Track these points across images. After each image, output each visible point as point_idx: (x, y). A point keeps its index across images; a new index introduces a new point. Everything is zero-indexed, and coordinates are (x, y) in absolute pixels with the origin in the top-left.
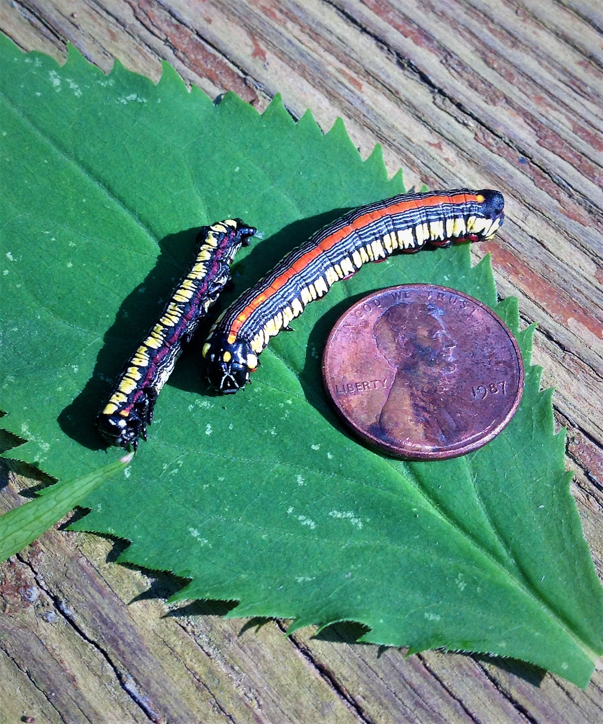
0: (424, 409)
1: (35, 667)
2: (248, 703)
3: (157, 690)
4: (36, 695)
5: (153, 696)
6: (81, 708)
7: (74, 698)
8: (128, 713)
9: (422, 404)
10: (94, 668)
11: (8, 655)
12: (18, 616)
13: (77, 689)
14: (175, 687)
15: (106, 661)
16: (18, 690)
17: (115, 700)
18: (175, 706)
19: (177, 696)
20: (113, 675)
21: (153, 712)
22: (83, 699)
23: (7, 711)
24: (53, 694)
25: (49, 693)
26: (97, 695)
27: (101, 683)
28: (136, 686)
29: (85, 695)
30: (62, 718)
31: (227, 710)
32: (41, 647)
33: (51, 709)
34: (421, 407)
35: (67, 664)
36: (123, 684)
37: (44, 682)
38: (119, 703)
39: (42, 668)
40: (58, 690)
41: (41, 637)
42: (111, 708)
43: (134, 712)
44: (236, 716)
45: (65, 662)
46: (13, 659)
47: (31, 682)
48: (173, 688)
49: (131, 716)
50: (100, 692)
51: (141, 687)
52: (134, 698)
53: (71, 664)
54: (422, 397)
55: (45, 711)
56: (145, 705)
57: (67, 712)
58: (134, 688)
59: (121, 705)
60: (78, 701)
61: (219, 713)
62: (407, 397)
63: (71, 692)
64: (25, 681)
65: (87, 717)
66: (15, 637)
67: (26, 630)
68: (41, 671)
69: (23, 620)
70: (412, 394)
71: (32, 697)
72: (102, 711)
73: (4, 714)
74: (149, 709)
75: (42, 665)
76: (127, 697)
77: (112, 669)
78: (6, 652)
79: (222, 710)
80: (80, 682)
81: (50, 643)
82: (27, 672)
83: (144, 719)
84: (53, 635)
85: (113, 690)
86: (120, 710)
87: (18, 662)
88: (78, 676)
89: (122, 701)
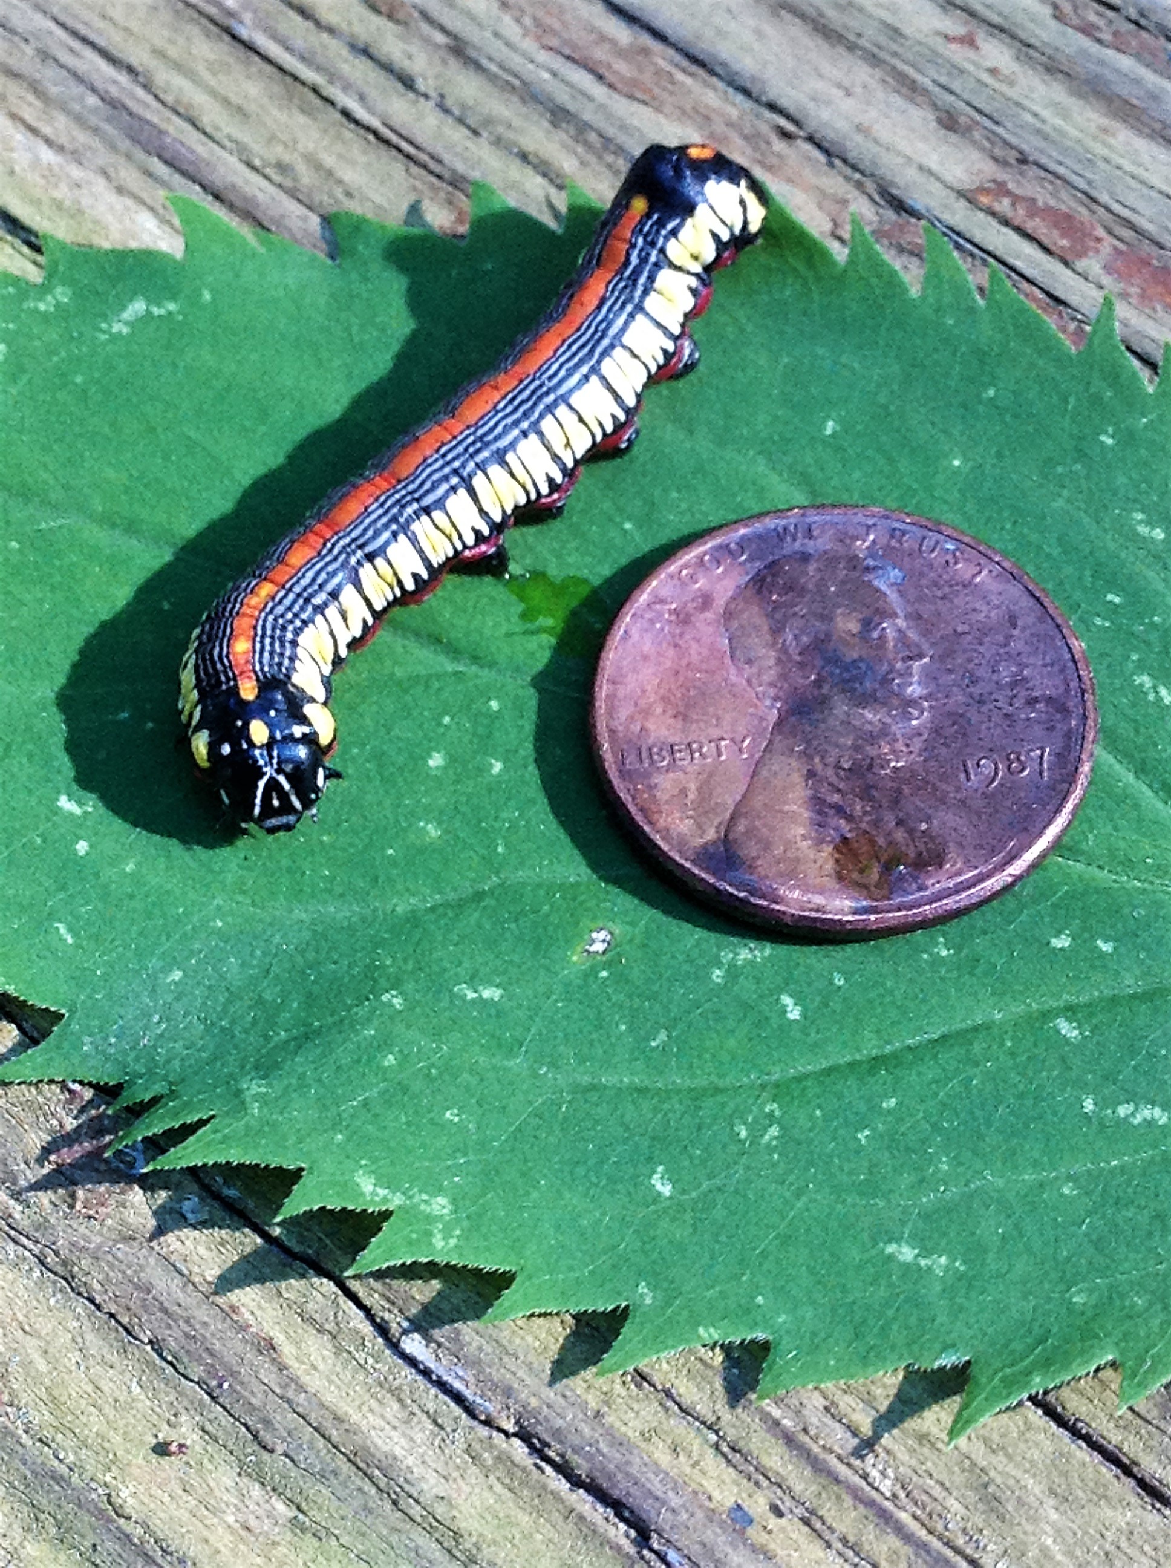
0: (839, 810)
1: (169, 1327)
2: (705, 1357)
3: (480, 1349)
4: (181, 1394)
5: (474, 1363)
6: (300, 1410)
7: (278, 1391)
8: (416, 1410)
9: (836, 798)
10: (317, 1316)
11: (98, 1307)
12: (108, 1215)
13: (282, 1368)
14: (522, 1338)
15: (342, 1299)
16: (134, 1385)
17: (381, 1385)
18: (528, 1381)
19: (531, 1358)
20: (367, 1328)
21: (479, 1401)
22: (301, 1388)
23: (117, 1439)
24: (226, 1385)
25: (214, 1383)
26: (334, 1377)
27: (339, 1350)
28: (427, 1346)
29: (305, 1379)
30: (256, 1437)
31: (656, 1379)
32: (178, 1281)
33: (226, 1420)
34: (831, 806)
35: (247, 1315)
36: (394, 1346)
37: (199, 1360)
38: (390, 1391)
39: (187, 1329)
40: (234, 1374)
41: (173, 1258)
42: (373, 1403)
43: (431, 1407)
44: (682, 1390)
45: (243, 1310)
46: (112, 1316)
47: (164, 1364)
48: (518, 1341)
49: (424, 1417)
50: (338, 1369)
51: (439, 1345)
52: (426, 1373)
53: (258, 1313)
54: (834, 779)
55: (209, 1427)
56: (458, 1385)
57: (267, 1422)
58: (424, 1349)
59: (396, 1393)
60: (290, 1394)
61: (639, 1386)
62: (797, 778)
63: (269, 1376)
64: (150, 1364)
65: (316, 1429)
66: (111, 1266)
67: (135, 1244)
68: (187, 1335)
69: (123, 1222)
70: (811, 774)
71: (172, 1398)
72: (351, 1412)
73: (107, 1445)
74: (468, 1393)
75: (187, 1321)
76: (408, 1372)
77: (361, 1314)
78: (92, 1301)
79: (644, 1378)
80: (287, 1351)
81: (196, 1269)
82: (151, 1342)
83: (456, 1419)
84: (202, 1250)
85: (370, 1361)
86: (396, 1406)
87: (125, 1320)
88: (279, 1338)
89: (397, 1383)
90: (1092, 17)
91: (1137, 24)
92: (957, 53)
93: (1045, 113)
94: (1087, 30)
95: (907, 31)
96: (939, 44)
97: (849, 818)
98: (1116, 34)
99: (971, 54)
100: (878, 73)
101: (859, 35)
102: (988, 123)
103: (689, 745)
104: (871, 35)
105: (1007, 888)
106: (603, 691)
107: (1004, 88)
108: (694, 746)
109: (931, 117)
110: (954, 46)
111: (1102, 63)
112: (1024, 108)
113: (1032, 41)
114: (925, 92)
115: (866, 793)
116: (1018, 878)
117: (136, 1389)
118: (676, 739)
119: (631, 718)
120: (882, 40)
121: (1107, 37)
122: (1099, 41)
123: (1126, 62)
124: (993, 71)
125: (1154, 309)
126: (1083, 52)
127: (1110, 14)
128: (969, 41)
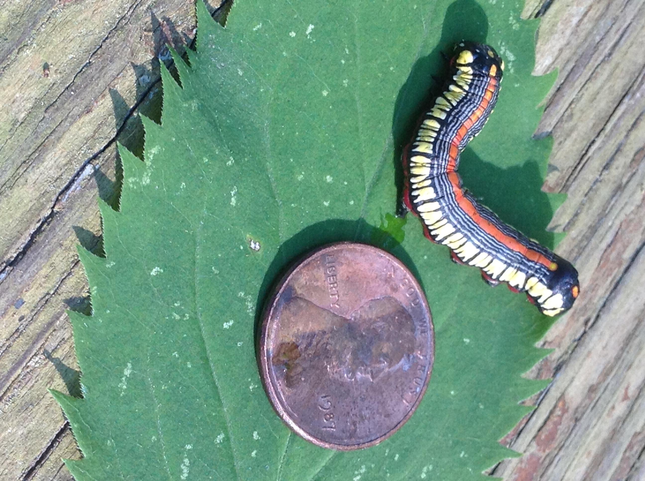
0: (310, 344)
1: (96, 70)
2: (85, 289)
3: (88, 197)
4: (69, 75)
5: (82, 194)
6: (63, 123)
7: (70, 114)
8: (63, 171)
9: (314, 343)
10: (100, 130)
11: (104, 41)
12: (142, 45)
13: (80, 116)
14: (92, 214)
15: (108, 141)
16: (72, 56)
17: (73, 156)
18: (75, 217)
19: (84, 218)
20: (96, 150)
21: (67, 196)
22: (71, 124)
23: (50, 49)
24: (72, 93)
25: (73, 88)
26: (76, 137)
27: (87, 139)
28: (89, 175)
29: (75, 125)
30: (51, 105)
31: (76, 269)
32: (115, 74)
33: (58, 93)
34: (311, 341)
35: (101, 102)
36: (89, 162)
37: (83, 82)
38: (70, 160)
39: (95, 77)
40: (77, 97)
41: (125, 72)
42: (65, 153)
43: (64, 177)
44: (71, 280)
45: (103, 100)
46: (101, 47)
47: (81, 68)
48: (91, 212)
49: (60, 174)
50: (79, 139)
51: (89, 180)
52: (78, 175)
53: (102, 106)
54: (322, 343)
55: (55, 86)
56: (73, 187)
57: (57, 109)
58: (87, 174)
59: (69, 162)
60: (69, 119)
61: (72, 262)
62: (323, 327)
63: (76, 111)
64: (81, 62)
65: (54, 130)
66: (122, 46)
67: (130, 56)
68: (93, 77)
69: (139, 51)
70: (324, 333)
71: (67, 71)
72: (62, 144)
73: (48, 45)
74: (69, 192)
75: (98, 77)
76: (78, 168)
77: (102, 148)
78: (107, 38)
79: (76, 264)
80: (87, 118)
81: (120, 81)
82: (90, 62)
83: (59, 187)
84: (127, 83)
85: (83, 152)
86: (64, 162)
87: (99, 52)
88: (92, 115)
89: (73, 162)
90: (635, 448)
91: (633, 466)
92: (621, 393)
93: (596, 429)
94: (630, 447)
95: (630, 372)
96: (624, 385)
97: (306, 348)
98: (628, 458)
99: (620, 399)
100: (612, 361)
101: (628, 352)
102: (592, 405)
103: (336, 283)
104: (628, 357)
105: (278, 413)
106: (358, 247)
107: (606, 412)
108: (336, 285)
109: (595, 382)
110: (623, 391)
111: (617, 452)
112: (598, 420)
113: (626, 423)
114: (604, 380)
115: (316, 355)
116: (282, 418)
117: (71, 56)
118: (338, 277)
119: (347, 259)
120: (626, 362)
121: (627, 454)
122: (625, 451)
123: (617, 462)
124: (613, 408)
125: (515, 474)
126: (621, 444)
127: (637, 456)
128: (626, 397)
